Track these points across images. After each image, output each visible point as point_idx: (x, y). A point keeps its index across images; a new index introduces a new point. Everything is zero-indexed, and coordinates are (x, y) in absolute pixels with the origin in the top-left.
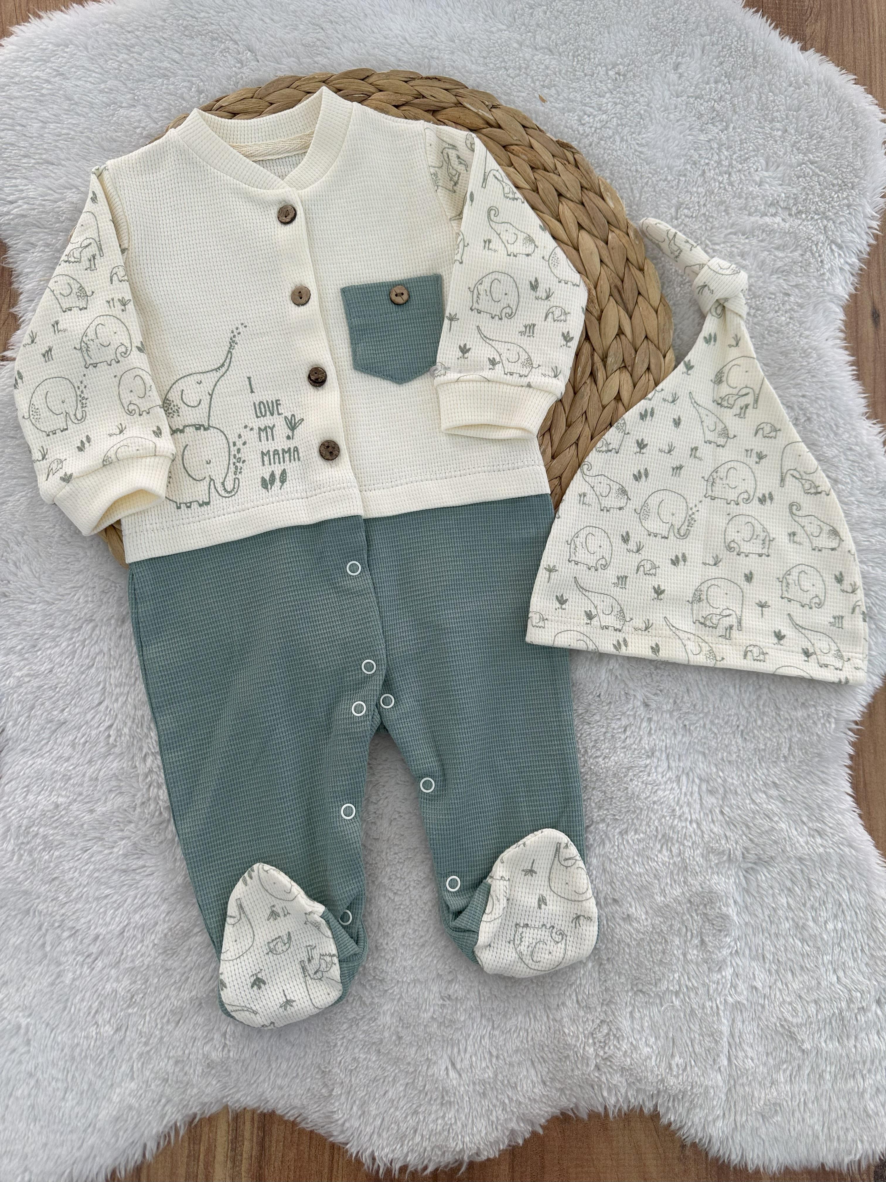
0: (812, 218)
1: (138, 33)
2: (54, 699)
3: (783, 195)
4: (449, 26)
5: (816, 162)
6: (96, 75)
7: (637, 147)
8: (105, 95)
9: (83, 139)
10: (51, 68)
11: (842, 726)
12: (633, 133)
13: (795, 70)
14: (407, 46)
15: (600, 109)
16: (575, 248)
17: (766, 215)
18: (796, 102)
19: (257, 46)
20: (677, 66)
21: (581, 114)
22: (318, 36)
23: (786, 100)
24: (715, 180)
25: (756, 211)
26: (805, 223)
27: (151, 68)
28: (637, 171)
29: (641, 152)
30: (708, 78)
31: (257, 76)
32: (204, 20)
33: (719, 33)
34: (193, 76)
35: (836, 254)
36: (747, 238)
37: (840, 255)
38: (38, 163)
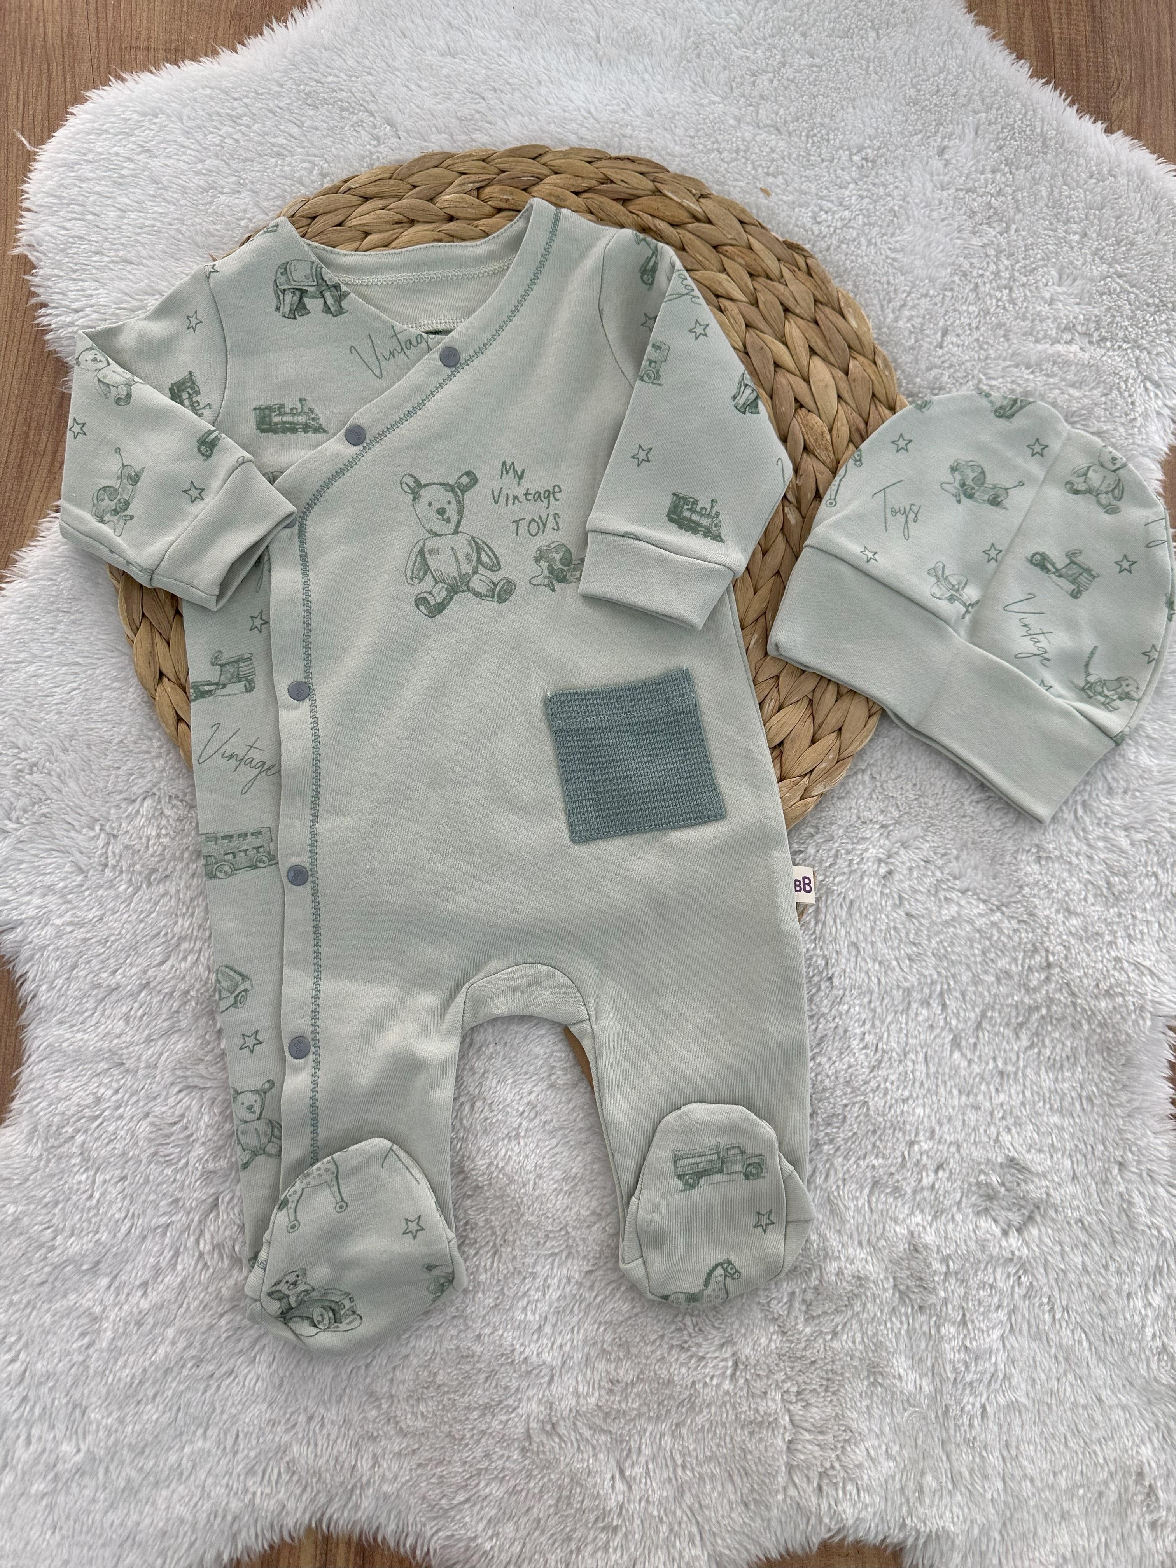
0: (1120, 347)
1: (246, 100)
2: (103, 956)
3: (1081, 317)
4: (647, 96)
5: (1125, 275)
6: (192, 153)
7: (889, 252)
8: (202, 177)
9: (172, 233)
10: (134, 142)
11: (1161, 1023)
12: (884, 235)
13: (1098, 158)
14: (592, 121)
15: (841, 204)
16: (804, 380)
17: (1059, 342)
18: (1098, 198)
19: (399, 118)
20: (942, 151)
21: (817, 209)
22: (477, 107)
23: (1085, 196)
24: (991, 296)
25: (1046, 336)
26: (1110, 353)
27: (262, 144)
28: (888, 283)
29: (894, 260)
30: (983, 166)
31: (397, 156)
32: (333, 85)
33: (998, 109)
34: (315, 156)
35: (1152, 394)
36: (1032, 372)
37: (1156, 395)
38: (113, 262)
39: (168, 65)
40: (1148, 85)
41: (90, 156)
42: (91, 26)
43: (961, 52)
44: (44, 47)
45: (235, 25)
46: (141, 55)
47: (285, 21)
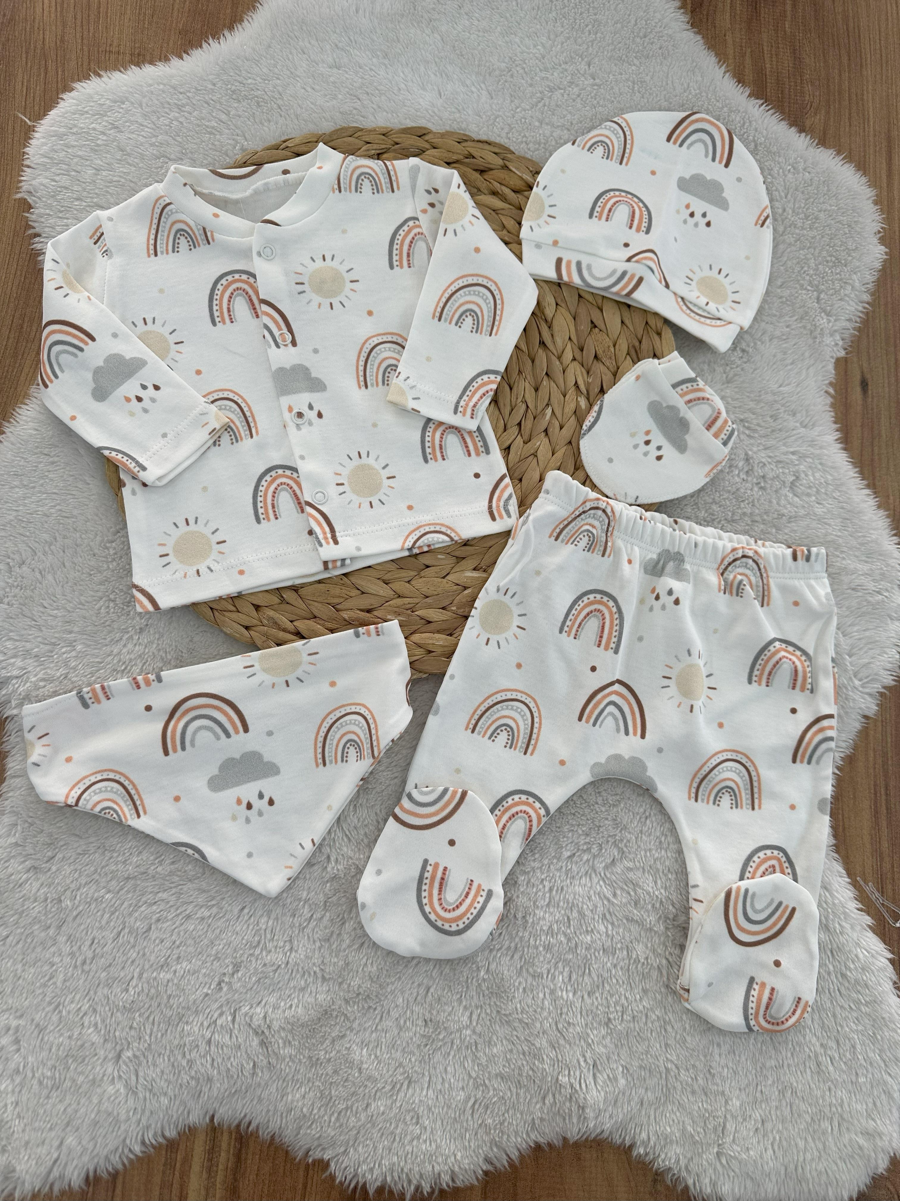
39: (133, 67)
40: (832, 107)
41: (75, 130)
42: (78, 35)
43: (700, 79)
44: (43, 48)
45: (182, 38)
46: (113, 57)
47: (218, 39)
